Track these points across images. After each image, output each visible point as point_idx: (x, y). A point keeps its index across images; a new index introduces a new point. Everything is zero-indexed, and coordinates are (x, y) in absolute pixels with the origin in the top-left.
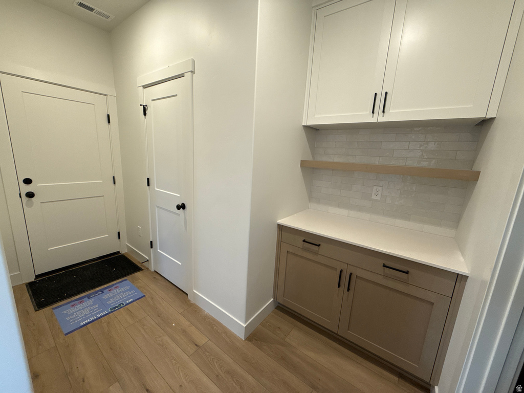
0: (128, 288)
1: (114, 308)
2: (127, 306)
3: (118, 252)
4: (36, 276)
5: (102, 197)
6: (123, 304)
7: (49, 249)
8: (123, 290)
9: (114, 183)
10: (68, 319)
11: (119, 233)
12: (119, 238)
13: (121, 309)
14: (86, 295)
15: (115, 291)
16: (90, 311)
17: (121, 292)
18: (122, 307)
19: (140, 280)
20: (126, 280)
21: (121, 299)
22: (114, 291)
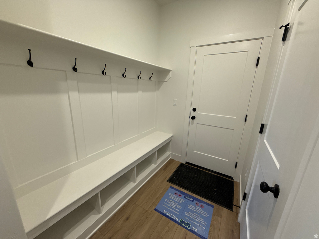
0: (206, 215)
1: (183, 222)
2: (188, 232)
3: (232, 178)
4: (186, 162)
5: (232, 130)
6: (189, 227)
7: (194, 151)
8: (202, 212)
9: (245, 121)
10: (166, 200)
11: (237, 163)
12: (236, 167)
13: (184, 229)
14: (186, 194)
15: (198, 209)
16: (175, 207)
17: (199, 214)
18: (186, 228)
19: (220, 218)
20: (213, 206)
21: (193, 220)
22: (198, 207)
